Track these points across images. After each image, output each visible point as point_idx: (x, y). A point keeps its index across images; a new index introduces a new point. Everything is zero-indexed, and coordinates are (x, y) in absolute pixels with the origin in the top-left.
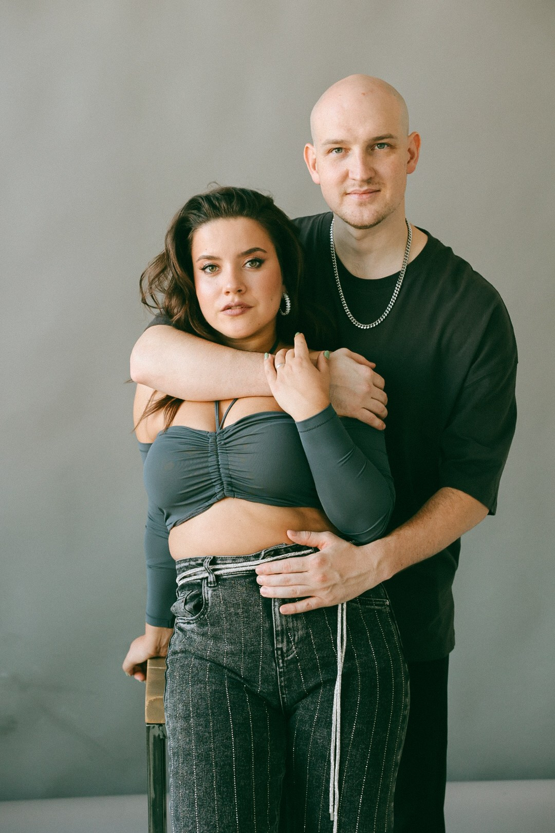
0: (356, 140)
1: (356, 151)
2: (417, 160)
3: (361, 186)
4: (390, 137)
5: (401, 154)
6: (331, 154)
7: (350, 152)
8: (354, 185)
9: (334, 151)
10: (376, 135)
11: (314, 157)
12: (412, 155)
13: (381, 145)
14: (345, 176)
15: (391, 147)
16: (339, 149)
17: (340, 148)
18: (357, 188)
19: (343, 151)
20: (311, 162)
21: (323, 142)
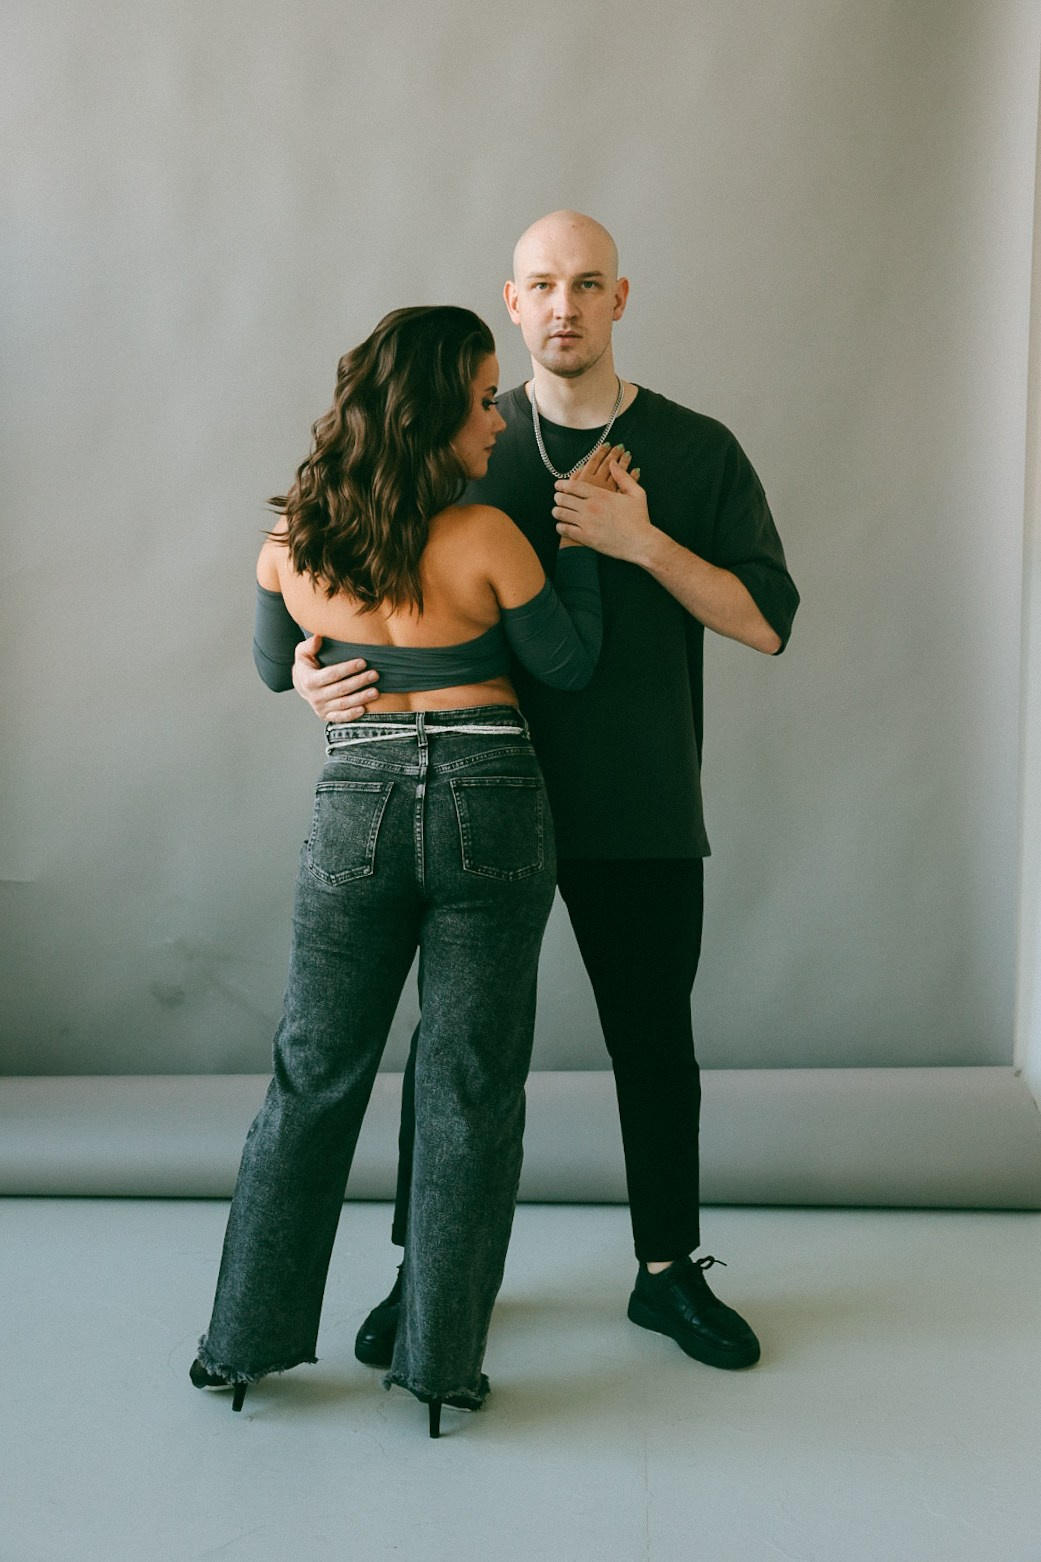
0: (562, 274)
1: (562, 287)
2: (623, 309)
3: (565, 327)
4: (598, 274)
5: (608, 298)
6: (534, 290)
7: (555, 288)
8: (558, 326)
9: (538, 287)
10: (584, 271)
11: (515, 296)
12: (620, 302)
13: (589, 284)
14: (549, 317)
15: (599, 286)
16: (543, 285)
17: (545, 284)
18: (561, 329)
19: (548, 287)
20: (511, 302)
21: (527, 275)
